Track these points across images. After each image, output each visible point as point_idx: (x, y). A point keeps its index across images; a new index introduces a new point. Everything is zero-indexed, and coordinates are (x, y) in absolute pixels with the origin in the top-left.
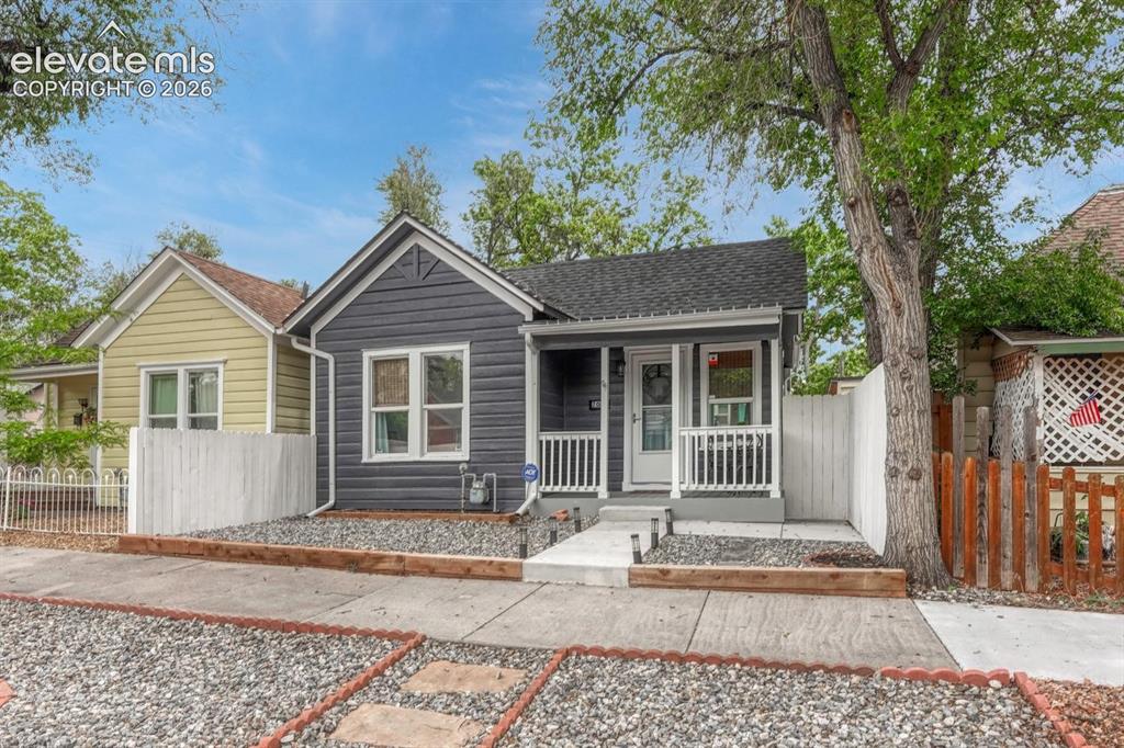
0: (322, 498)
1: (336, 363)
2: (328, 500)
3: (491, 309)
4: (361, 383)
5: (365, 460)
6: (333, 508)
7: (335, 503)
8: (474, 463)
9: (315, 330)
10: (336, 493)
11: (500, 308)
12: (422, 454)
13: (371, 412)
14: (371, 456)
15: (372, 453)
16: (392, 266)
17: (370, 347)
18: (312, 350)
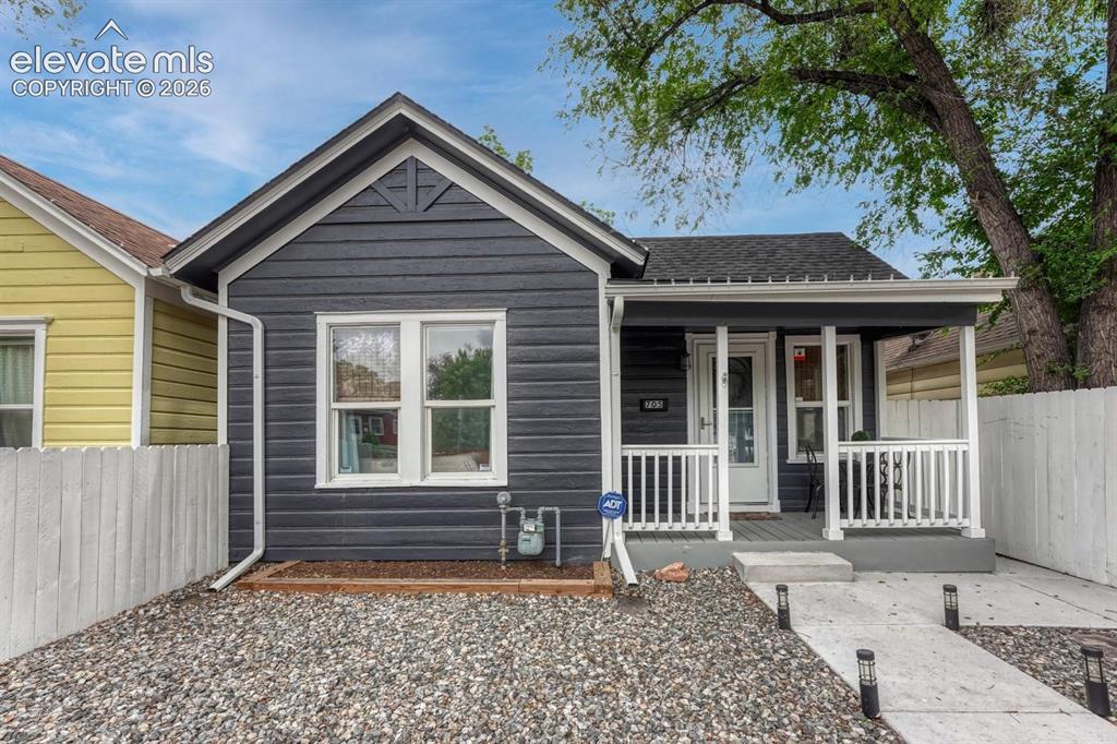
0: (239, 545)
1: (265, 331)
2: (251, 546)
3: (543, 262)
4: (313, 364)
5: (321, 483)
6: (262, 560)
7: (265, 552)
8: (517, 489)
9: (226, 278)
10: (267, 536)
11: (555, 261)
12: (424, 476)
13: (330, 411)
14: (330, 478)
15: (332, 472)
16: (370, 187)
17: (331, 309)
18: (221, 307)
